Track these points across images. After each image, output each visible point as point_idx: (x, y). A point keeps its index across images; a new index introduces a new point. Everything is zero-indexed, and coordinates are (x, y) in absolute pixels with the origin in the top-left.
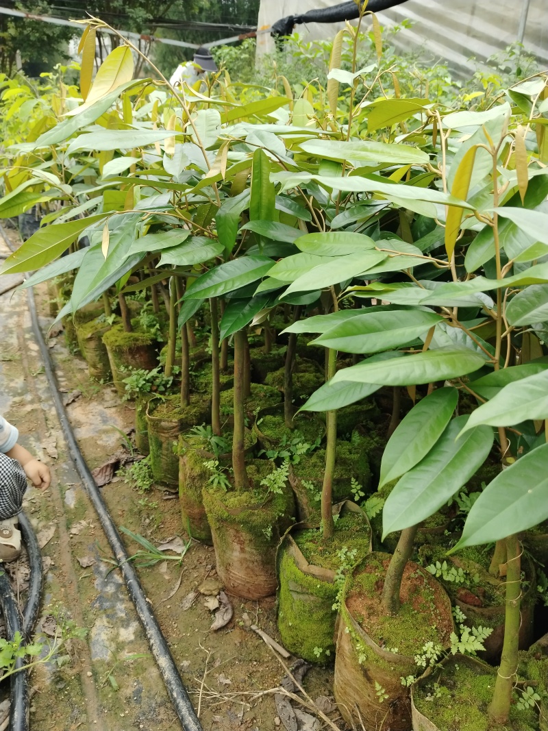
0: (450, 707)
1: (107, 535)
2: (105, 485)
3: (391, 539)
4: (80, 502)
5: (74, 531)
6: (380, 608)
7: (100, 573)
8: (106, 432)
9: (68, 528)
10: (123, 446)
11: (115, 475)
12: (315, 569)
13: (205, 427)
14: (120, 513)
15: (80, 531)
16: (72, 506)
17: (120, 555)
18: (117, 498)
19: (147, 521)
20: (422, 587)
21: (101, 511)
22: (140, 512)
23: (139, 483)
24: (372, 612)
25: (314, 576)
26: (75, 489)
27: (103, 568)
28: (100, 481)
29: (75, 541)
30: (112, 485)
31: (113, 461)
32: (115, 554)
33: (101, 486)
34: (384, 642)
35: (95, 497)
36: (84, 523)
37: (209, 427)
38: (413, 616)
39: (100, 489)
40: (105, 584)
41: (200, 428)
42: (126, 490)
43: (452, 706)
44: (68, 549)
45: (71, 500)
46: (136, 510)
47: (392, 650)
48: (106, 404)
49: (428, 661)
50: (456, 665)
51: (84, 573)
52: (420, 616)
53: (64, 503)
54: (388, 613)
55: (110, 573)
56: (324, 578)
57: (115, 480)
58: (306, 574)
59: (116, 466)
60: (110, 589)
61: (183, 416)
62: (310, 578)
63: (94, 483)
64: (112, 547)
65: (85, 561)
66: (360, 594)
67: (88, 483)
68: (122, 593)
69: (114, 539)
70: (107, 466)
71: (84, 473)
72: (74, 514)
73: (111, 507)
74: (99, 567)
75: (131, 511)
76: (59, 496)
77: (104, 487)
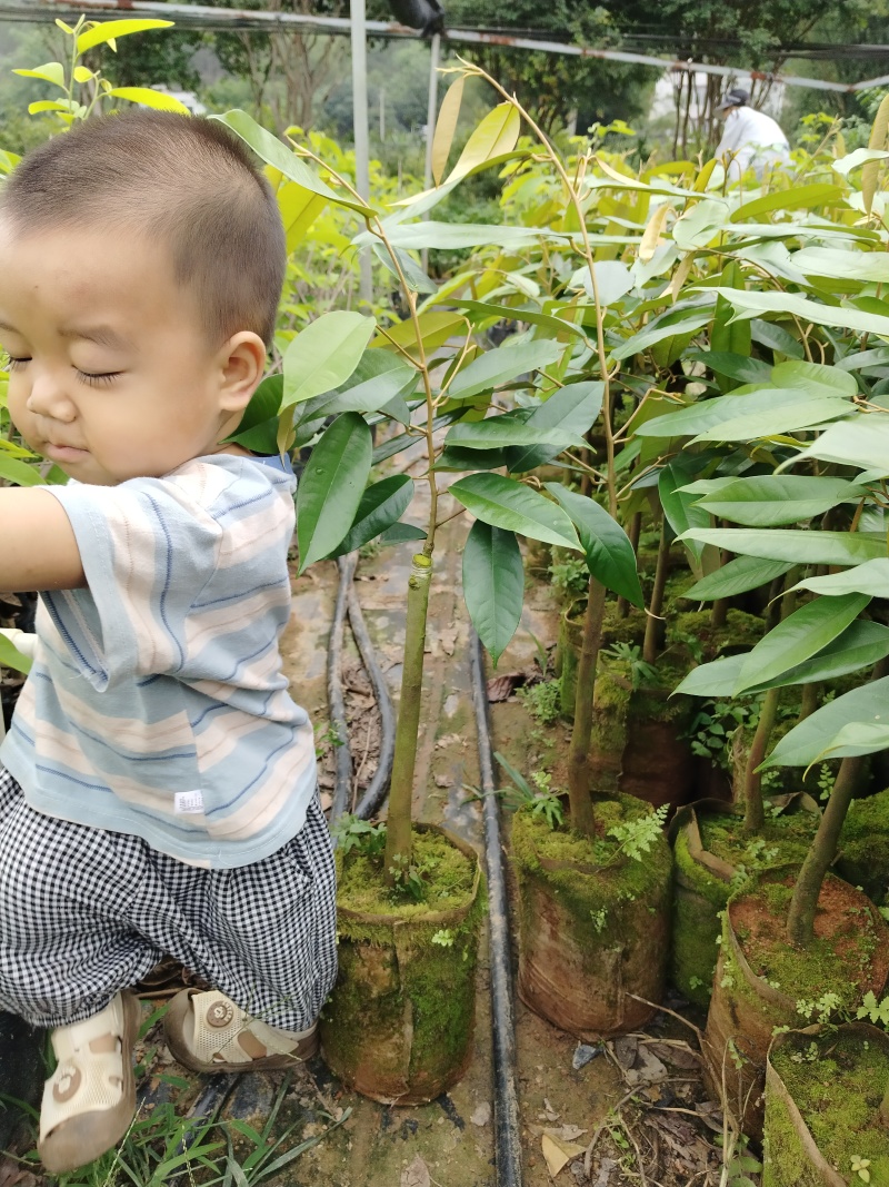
0: (826, 1084)
1: (479, 759)
2: (497, 702)
3: (853, 863)
4: (461, 714)
5: (442, 743)
6: (782, 933)
7: (455, 799)
8: (521, 639)
9: (437, 738)
10: (536, 661)
11: (513, 693)
12: (709, 858)
13: (631, 647)
14: (504, 739)
15: (449, 745)
16: (450, 715)
17: (489, 784)
18: (507, 722)
19: (534, 759)
20: (862, 930)
21: (483, 728)
22: (529, 746)
23: (539, 711)
24: (766, 932)
25: (706, 867)
26: (459, 697)
27: (461, 795)
28: (493, 696)
29: (438, 754)
30: (506, 705)
31: (514, 674)
32: (482, 782)
33: (493, 702)
34: (767, 972)
35: (481, 710)
36: (457, 737)
37: (637, 648)
38: (828, 958)
39: (492, 707)
40: (458, 813)
41: (625, 646)
42: (521, 716)
43: (831, 1084)
44: (428, 760)
45: (451, 708)
46: (524, 742)
47: (772, 983)
48: (534, 605)
49: (816, 1013)
50: (866, 1043)
51: (437, 793)
52: (838, 964)
53: (442, 708)
54: (791, 942)
55: (467, 803)
56: (718, 873)
57: (512, 700)
58: (697, 861)
59: (518, 681)
60: (461, 821)
61: (611, 629)
62: (700, 869)
63: (486, 696)
64: (482, 773)
65: (442, 780)
66: (758, 904)
67: (478, 691)
68: (473, 830)
69: (487, 765)
70: (506, 678)
71: (477, 679)
72: (450, 724)
73: (496, 730)
74: (456, 791)
75: (518, 741)
76: (439, 699)
77: (496, 705)
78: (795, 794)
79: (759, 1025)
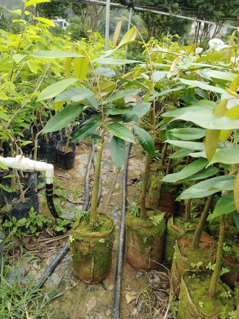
0: (196, 284)
1: (122, 199)
2: (129, 185)
3: (212, 231)
4: (119, 187)
5: (113, 195)
6: (191, 246)
7: (115, 209)
8: (137, 170)
9: (112, 193)
10: (140, 176)
11: (133, 183)
12: (175, 226)
13: (163, 173)
14: (130, 195)
15: (115, 195)
16: (116, 188)
17: (124, 206)
18: (131, 190)
19: (137, 200)
20: (211, 247)
21: (124, 191)
22: (136, 197)
23: (139, 188)
24: (186, 246)
25: (174, 229)
26: (120, 183)
27: (117, 208)
28: (128, 184)
29: (112, 197)
30: (131, 186)
31: (134, 178)
32: (122, 205)
33: (128, 185)
34: (185, 256)
35: (124, 187)
36: (117, 193)
37: (164, 173)
38: (201, 254)
39: (127, 186)
40: (115, 212)
41: (161, 172)
42: (135, 189)
43: (197, 284)
44: (109, 199)
45: (117, 186)
46: (135, 196)
47: (186, 258)
48: (142, 161)
49: (196, 267)
50: (208, 275)
51: (110, 207)
52: (204, 255)
53: (114, 186)
54: (192, 249)
55: (118, 210)
56: (177, 231)
57: (133, 185)
58: (172, 227)
59: (135, 180)
60: (116, 214)
61: (159, 168)
62: (172, 229)
63: (126, 183)
64: (122, 203)
65: (112, 204)
66: (185, 239)
67: (124, 182)
68: (119, 217)
69: (124, 201)
70: (132, 179)
71: (125, 179)
72: (116, 190)
73: (128, 192)
74: (115, 207)
75: (133, 195)
76: (114, 183)
77: (129, 186)
78: (200, 212)
79: (182, 269)
